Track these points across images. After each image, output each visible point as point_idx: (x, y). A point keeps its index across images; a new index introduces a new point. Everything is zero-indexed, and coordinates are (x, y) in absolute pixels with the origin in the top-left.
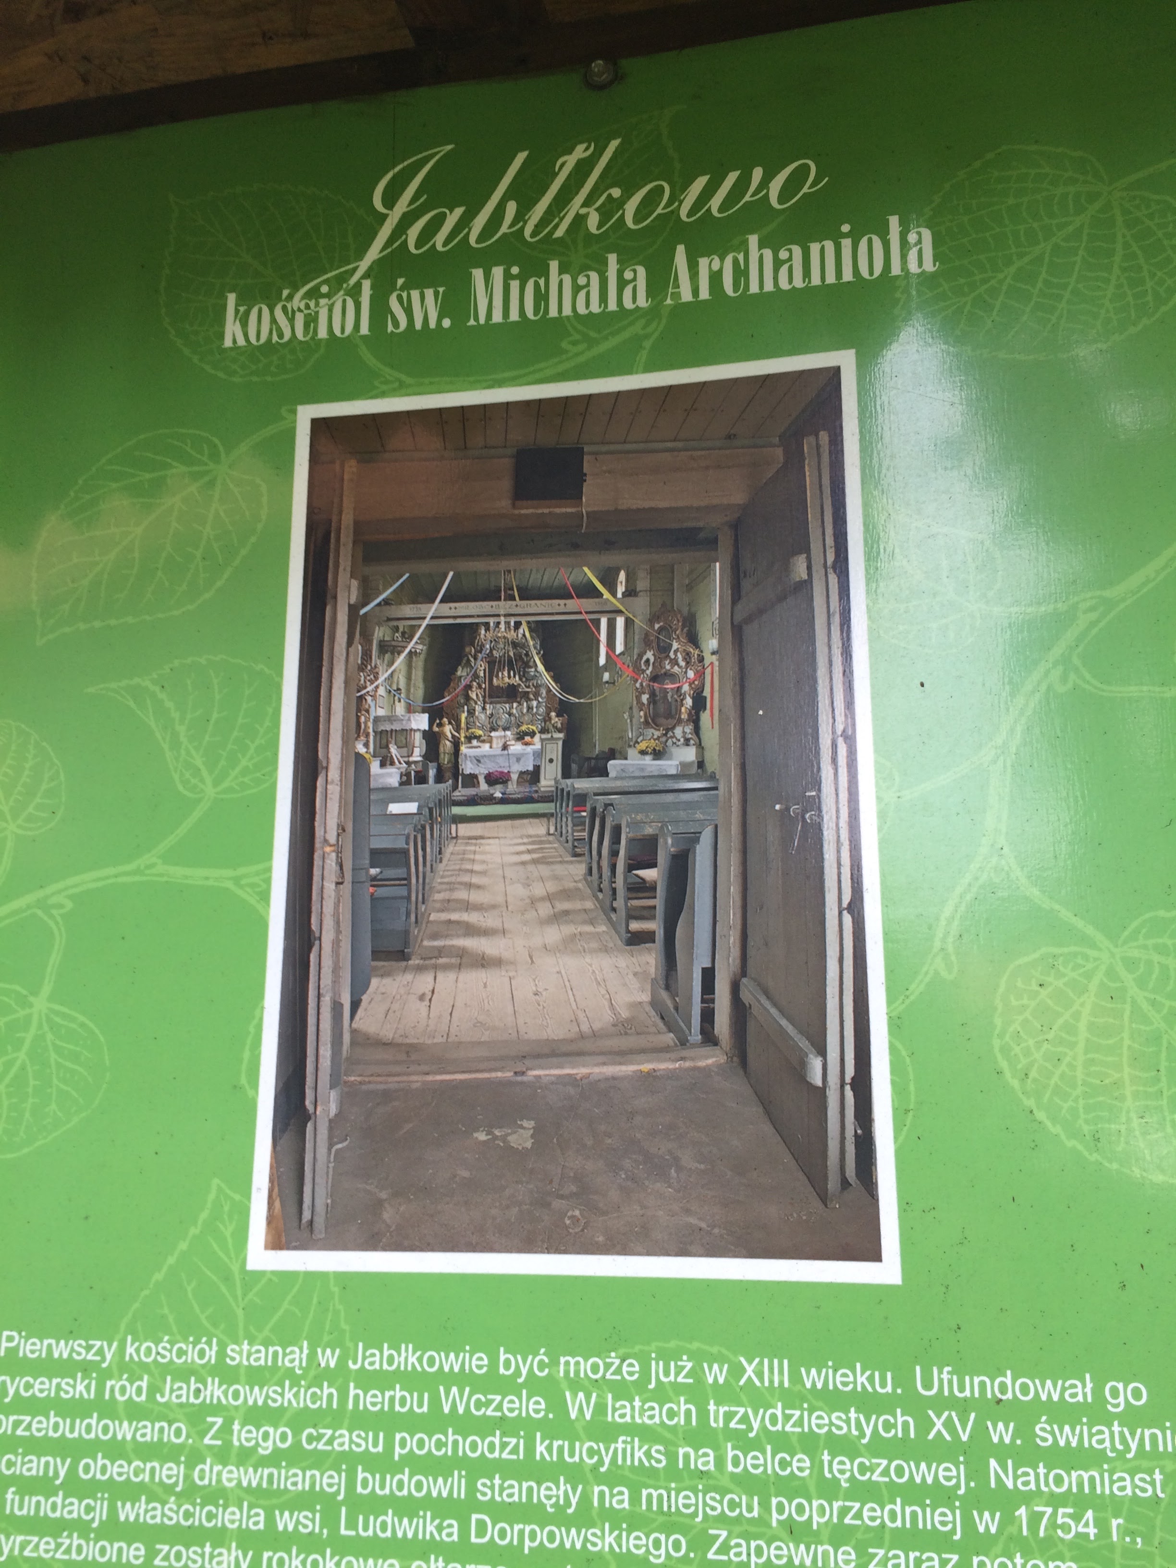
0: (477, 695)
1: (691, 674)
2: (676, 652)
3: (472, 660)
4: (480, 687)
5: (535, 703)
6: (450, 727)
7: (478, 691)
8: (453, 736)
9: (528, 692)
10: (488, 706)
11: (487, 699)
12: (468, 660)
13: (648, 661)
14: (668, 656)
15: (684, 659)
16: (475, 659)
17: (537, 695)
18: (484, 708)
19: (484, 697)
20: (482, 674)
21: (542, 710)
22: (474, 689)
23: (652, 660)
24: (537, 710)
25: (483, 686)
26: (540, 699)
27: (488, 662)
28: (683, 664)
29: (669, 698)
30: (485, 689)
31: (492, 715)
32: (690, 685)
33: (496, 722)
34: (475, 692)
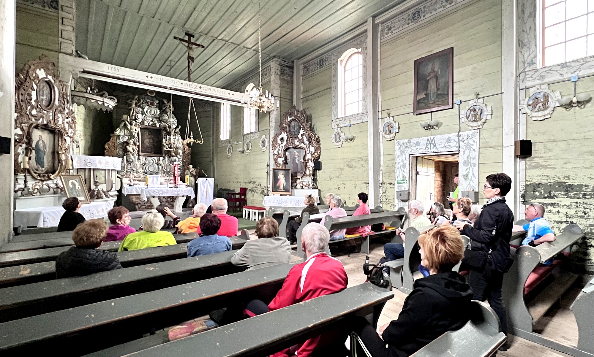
1: (312, 149)
2: (302, 135)
3: (129, 124)
4: (135, 144)
7: (134, 147)
9: (171, 151)
10: (141, 158)
11: (140, 153)
12: (125, 125)
13: (282, 139)
14: (297, 137)
15: (308, 140)
16: (131, 124)
18: (139, 159)
19: (138, 151)
20: (136, 135)
21: (180, 163)
22: (131, 145)
23: (285, 138)
27: (141, 128)
28: (307, 143)
29: (297, 161)
30: (138, 146)
31: (145, 164)
32: (312, 155)
33: (148, 168)
34: (132, 148)
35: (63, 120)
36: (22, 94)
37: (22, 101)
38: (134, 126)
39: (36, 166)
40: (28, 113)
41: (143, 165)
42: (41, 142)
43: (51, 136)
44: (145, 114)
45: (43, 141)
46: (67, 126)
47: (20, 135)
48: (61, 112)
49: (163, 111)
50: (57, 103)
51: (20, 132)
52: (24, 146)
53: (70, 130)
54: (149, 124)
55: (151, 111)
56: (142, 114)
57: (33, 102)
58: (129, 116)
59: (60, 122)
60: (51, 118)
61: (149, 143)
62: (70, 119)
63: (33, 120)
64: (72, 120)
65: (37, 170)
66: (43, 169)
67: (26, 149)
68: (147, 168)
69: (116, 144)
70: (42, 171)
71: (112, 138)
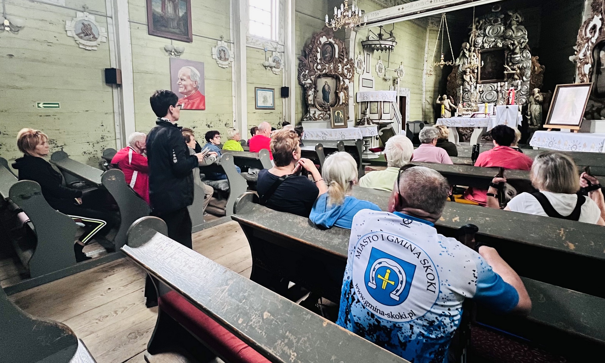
0: (471, 78)
5: (519, 82)
6: (449, 100)
8: (450, 107)
9: (513, 74)
10: (478, 85)
11: (479, 80)
12: (464, 53)
16: (470, 51)
17: (521, 75)
19: (477, 79)
21: (526, 87)
22: (468, 73)
24: (522, 87)
25: (476, 71)
26: (524, 78)
27: (481, 53)
33: (486, 97)
34: (469, 76)
35: (343, 67)
36: (311, 57)
37: (311, 61)
38: (473, 52)
39: (323, 102)
40: (315, 68)
41: (481, 94)
42: (326, 86)
43: (334, 81)
44: (487, 35)
45: (328, 85)
46: (346, 71)
47: (310, 83)
48: (340, 62)
49: (508, 27)
50: (337, 56)
51: (311, 82)
52: (313, 90)
53: (348, 74)
54: (490, 46)
55: (493, 30)
56: (484, 37)
57: (319, 61)
58: (469, 43)
59: (340, 70)
60: (332, 68)
61: (491, 68)
62: (348, 66)
63: (319, 72)
64: (350, 66)
65: (324, 105)
66: (329, 104)
67: (314, 92)
68: (484, 97)
69: (457, 75)
70: (328, 105)
71: (453, 70)
